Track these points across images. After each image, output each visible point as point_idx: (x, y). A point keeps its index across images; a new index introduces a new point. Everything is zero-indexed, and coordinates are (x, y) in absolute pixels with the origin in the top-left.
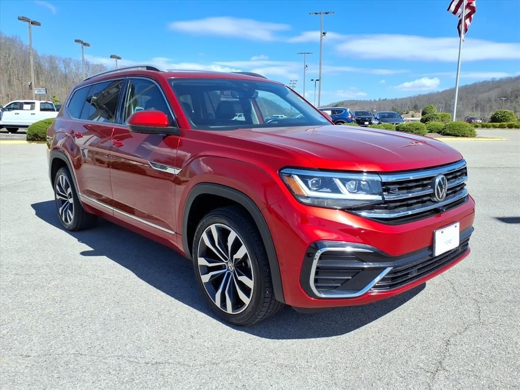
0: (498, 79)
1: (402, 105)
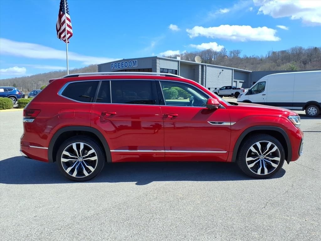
0: (62, 71)
1: (4, 84)
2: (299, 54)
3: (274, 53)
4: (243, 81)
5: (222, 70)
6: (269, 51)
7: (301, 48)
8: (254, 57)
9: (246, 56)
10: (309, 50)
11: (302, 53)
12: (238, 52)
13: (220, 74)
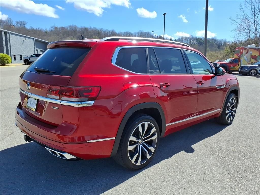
2: (75, 31)
3: (55, 28)
4: (43, 50)
5: (25, 39)
6: (52, 26)
7: (76, 27)
8: (39, 29)
9: (32, 28)
10: (81, 28)
11: (77, 31)
12: (24, 23)
13: (23, 42)
